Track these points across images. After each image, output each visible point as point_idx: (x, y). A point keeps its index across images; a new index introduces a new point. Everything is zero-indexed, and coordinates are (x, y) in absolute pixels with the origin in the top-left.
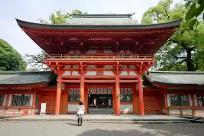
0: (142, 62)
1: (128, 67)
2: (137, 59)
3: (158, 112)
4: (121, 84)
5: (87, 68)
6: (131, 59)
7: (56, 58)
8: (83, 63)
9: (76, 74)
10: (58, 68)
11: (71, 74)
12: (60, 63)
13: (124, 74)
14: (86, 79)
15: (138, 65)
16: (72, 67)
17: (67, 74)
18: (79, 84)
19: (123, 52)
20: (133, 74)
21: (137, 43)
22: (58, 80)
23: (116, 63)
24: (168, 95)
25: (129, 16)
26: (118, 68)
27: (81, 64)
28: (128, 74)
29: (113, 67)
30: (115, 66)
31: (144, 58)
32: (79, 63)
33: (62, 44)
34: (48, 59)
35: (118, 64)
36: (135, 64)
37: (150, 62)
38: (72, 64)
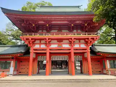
0: (90, 38)
1: (80, 41)
2: (86, 36)
3: (100, 73)
5: (51, 42)
6: (82, 36)
7: (29, 35)
8: (49, 39)
9: (43, 46)
10: (31, 42)
11: (40, 46)
12: (32, 39)
13: (77, 46)
14: (50, 50)
15: (87, 40)
18: (45, 54)
19: (75, 31)
20: (83, 46)
21: (86, 25)
22: (31, 51)
23: (71, 39)
24: (108, 61)
25: (78, 7)
26: (73, 42)
27: (47, 39)
28: (80, 46)
29: (70, 41)
30: (70, 40)
31: (91, 35)
32: (46, 39)
33: (34, 25)
34: (24, 36)
35: (73, 39)
36: (84, 39)
37: (95, 37)
38: (40, 40)
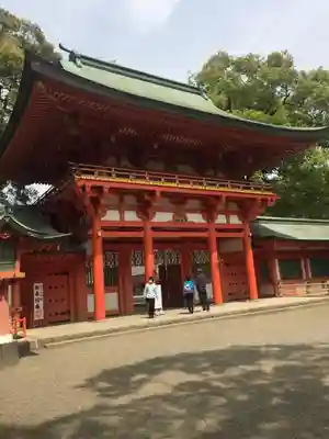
0: (259, 198)
2: (250, 192)
4: (218, 239)
7: (100, 174)
11: (122, 217)
16: (121, 200)
17: (112, 216)
19: (211, 172)
20: (235, 220)
25: (198, 90)
27: (158, 194)
28: (228, 221)
31: (260, 189)
32: (153, 193)
